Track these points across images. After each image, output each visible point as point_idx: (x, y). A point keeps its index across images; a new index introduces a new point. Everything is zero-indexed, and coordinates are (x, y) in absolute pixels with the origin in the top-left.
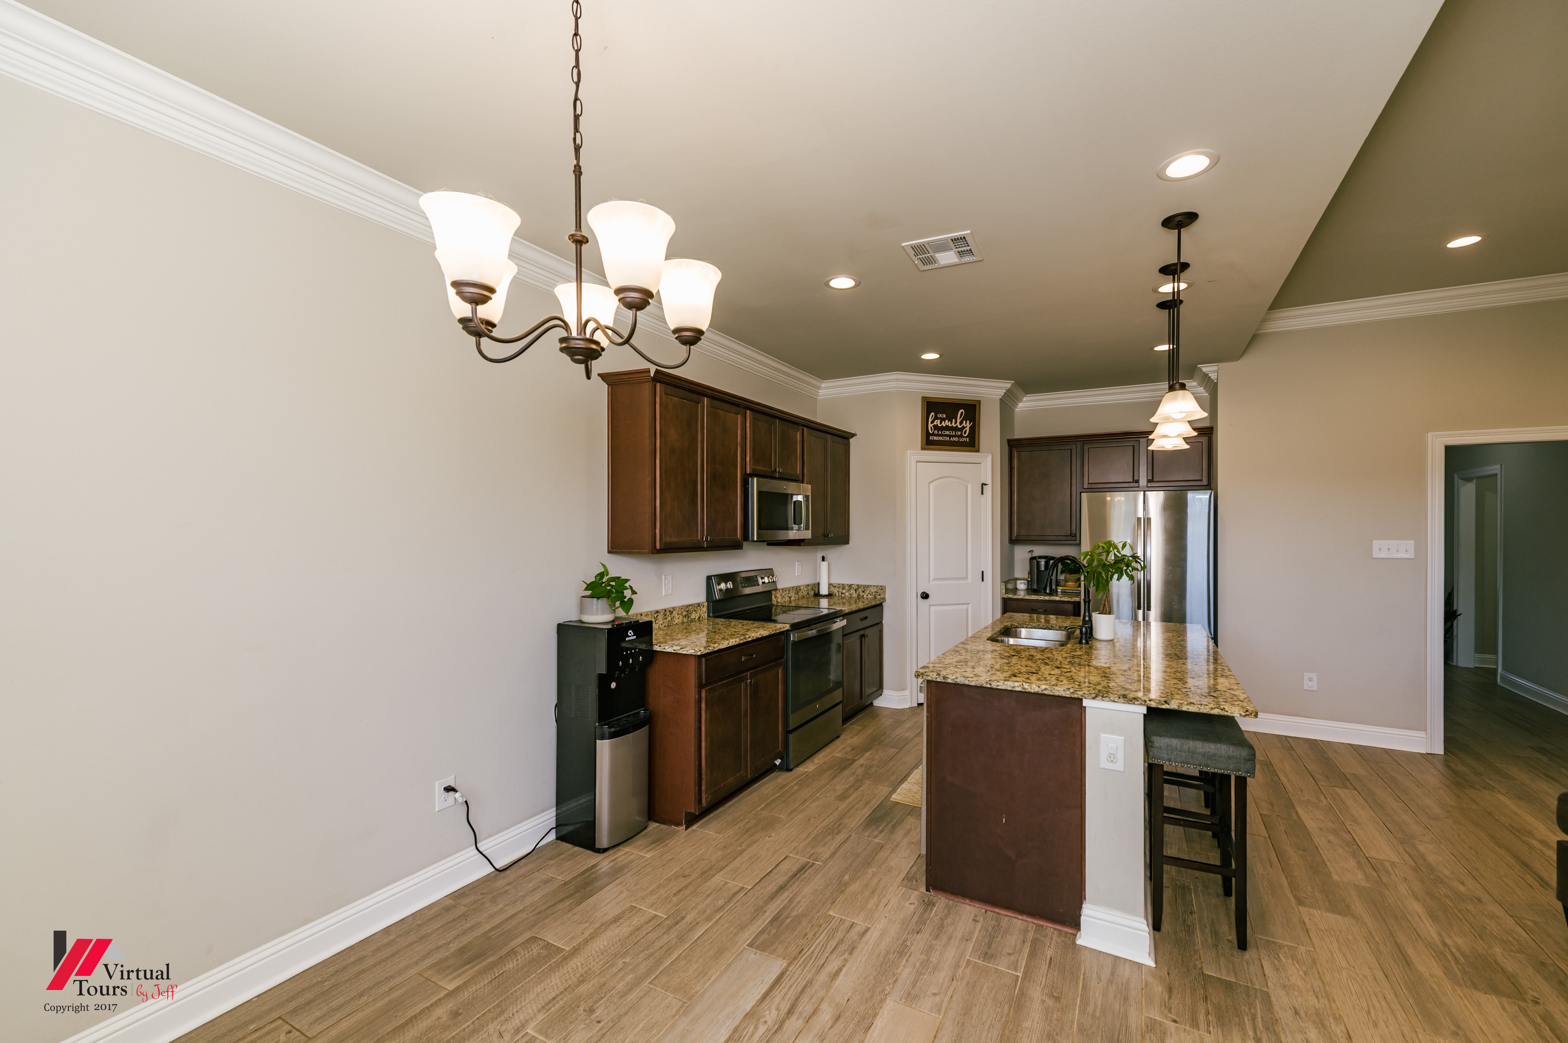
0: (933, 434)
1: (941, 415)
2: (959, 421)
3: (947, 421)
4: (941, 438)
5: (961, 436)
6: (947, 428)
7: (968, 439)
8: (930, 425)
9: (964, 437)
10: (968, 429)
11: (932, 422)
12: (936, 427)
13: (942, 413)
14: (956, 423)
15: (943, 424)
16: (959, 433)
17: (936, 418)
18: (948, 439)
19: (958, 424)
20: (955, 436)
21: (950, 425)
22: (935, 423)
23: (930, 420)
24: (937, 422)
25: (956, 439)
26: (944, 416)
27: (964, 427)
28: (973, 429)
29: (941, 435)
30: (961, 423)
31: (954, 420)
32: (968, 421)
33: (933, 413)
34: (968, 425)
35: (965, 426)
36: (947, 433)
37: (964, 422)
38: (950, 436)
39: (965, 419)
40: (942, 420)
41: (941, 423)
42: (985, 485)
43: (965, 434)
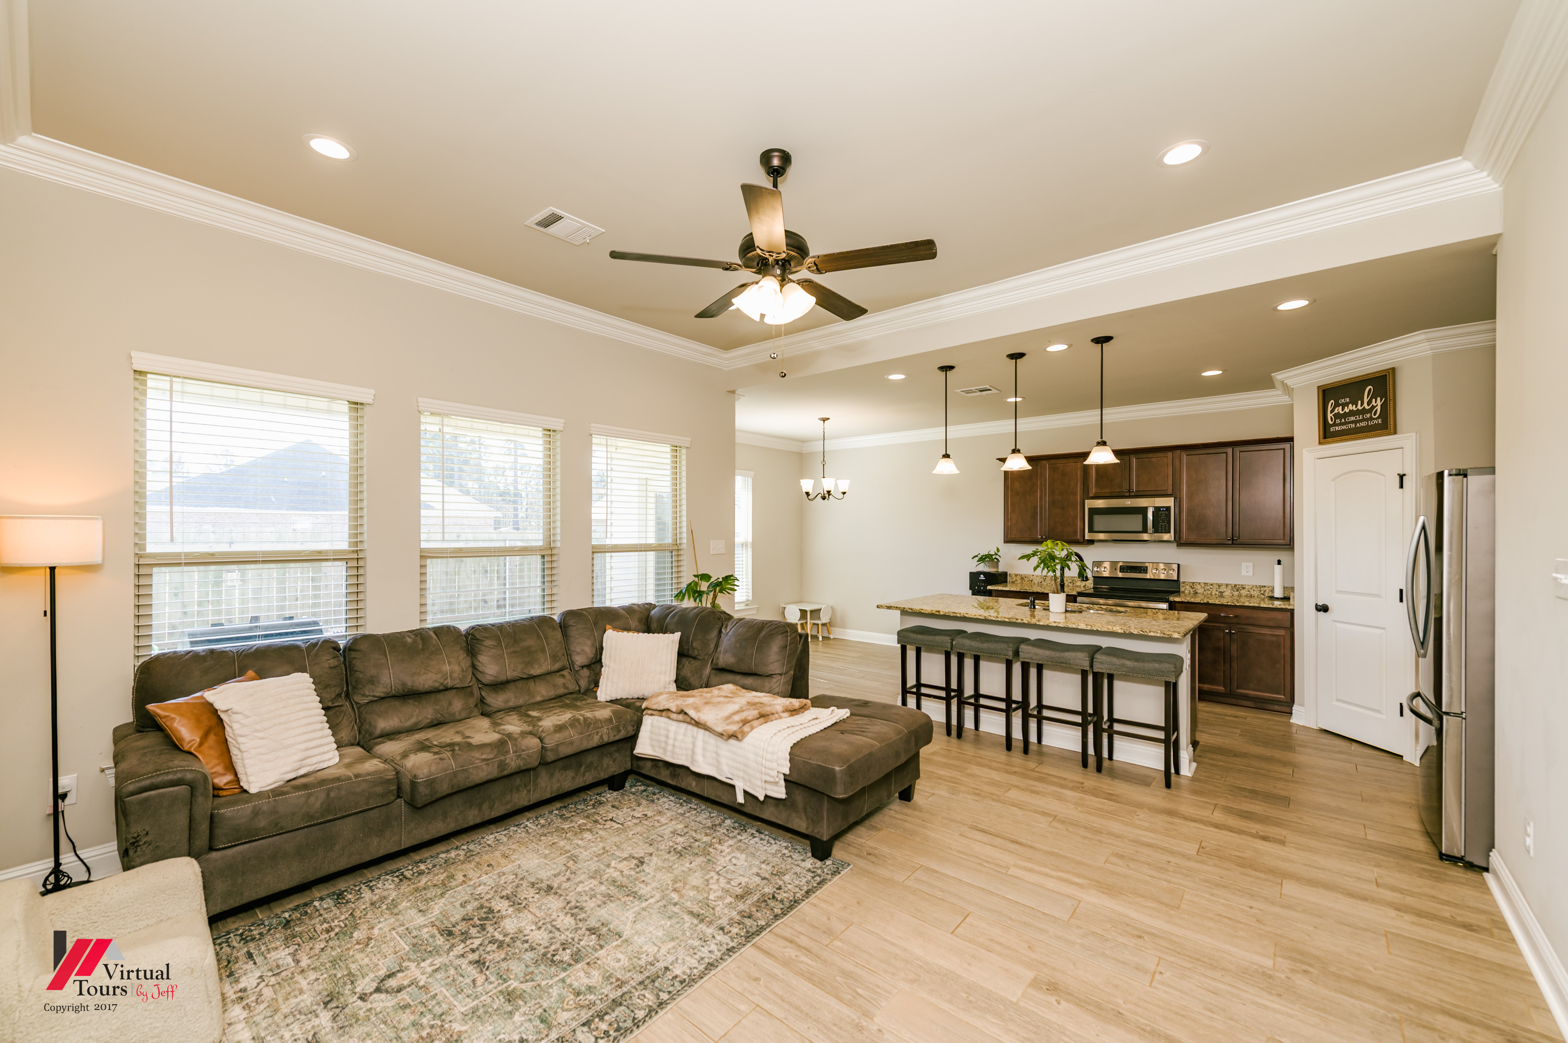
0: (1335, 424)
1: (1343, 401)
2: (1366, 400)
3: (1350, 405)
4: (1344, 427)
5: (1371, 419)
6: (1352, 413)
7: (1380, 421)
8: (1329, 415)
9: (1374, 419)
10: (1379, 408)
11: (1331, 412)
12: (1337, 416)
13: (1344, 398)
14: (1362, 404)
15: (1347, 410)
16: (1368, 416)
17: (1337, 405)
18: (1353, 426)
19: (1365, 405)
20: (1364, 420)
21: (1355, 409)
22: (1336, 411)
23: (1329, 409)
24: (1339, 410)
25: (1363, 424)
26: (1348, 400)
27: (1373, 407)
28: (1384, 406)
29: (1346, 423)
30: (1368, 404)
31: (1360, 402)
32: (1379, 399)
33: (1333, 401)
34: (1378, 403)
35: (1375, 405)
36: (1353, 418)
37: (1374, 400)
38: (1355, 422)
39: (1374, 396)
40: (1347, 404)
41: (1343, 410)
42: (1404, 475)
43: (1375, 415)
